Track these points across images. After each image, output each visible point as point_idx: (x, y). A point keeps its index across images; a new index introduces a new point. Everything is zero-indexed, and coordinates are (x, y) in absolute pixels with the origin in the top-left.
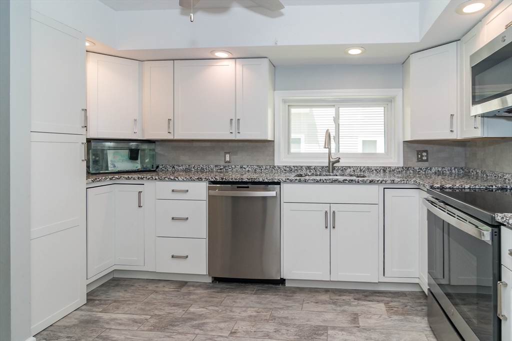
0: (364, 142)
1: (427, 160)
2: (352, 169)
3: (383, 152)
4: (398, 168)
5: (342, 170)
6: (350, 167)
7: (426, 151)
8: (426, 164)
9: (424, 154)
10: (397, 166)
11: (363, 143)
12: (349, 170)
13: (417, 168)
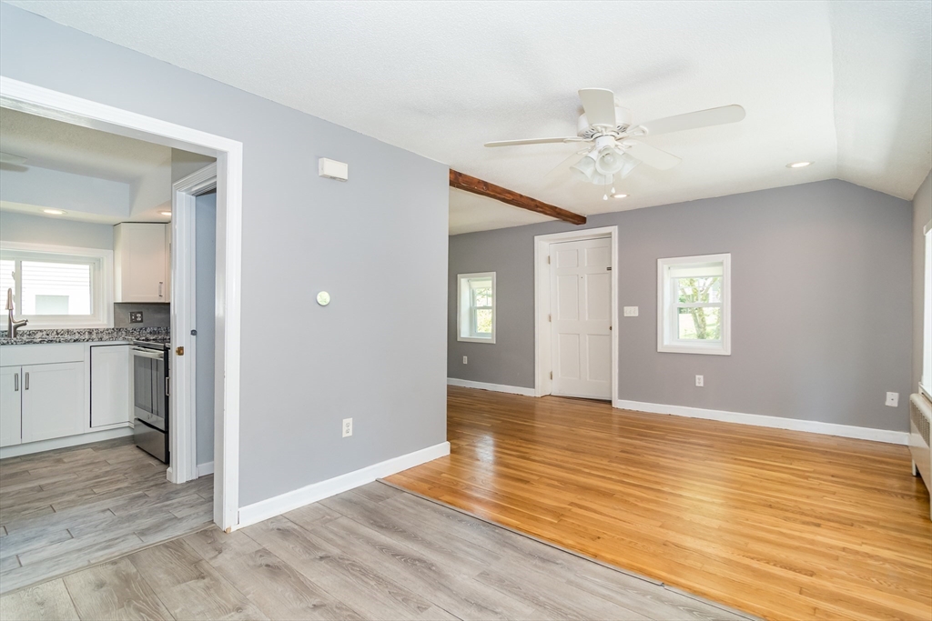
0: (38, 297)
1: (141, 321)
2: (44, 333)
3: (89, 313)
4: (107, 330)
5: (29, 335)
6: (41, 331)
7: (141, 313)
8: (141, 325)
9: (139, 315)
10: (106, 327)
11: (36, 299)
12: (39, 335)
13: (130, 329)
